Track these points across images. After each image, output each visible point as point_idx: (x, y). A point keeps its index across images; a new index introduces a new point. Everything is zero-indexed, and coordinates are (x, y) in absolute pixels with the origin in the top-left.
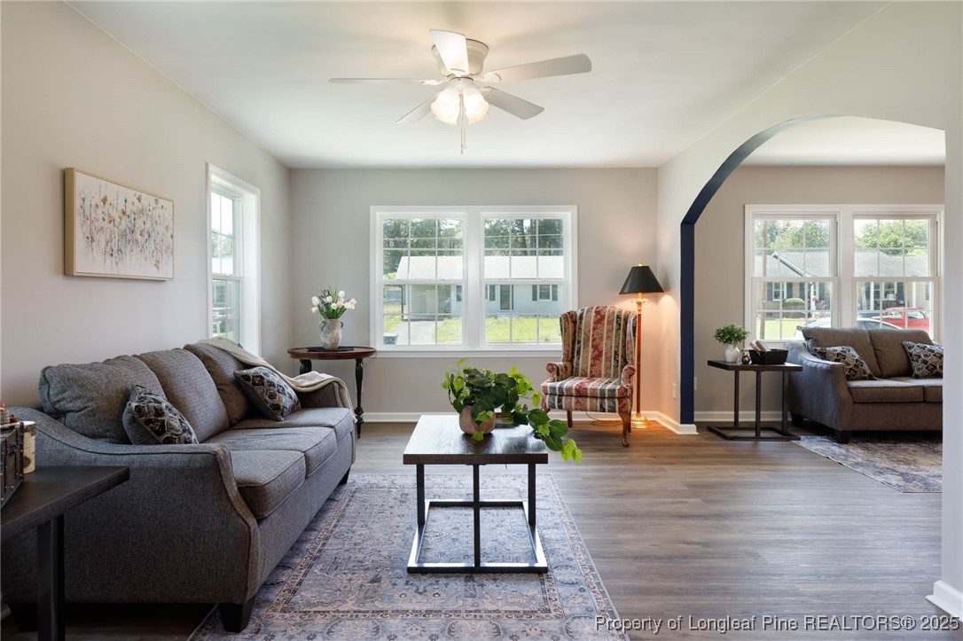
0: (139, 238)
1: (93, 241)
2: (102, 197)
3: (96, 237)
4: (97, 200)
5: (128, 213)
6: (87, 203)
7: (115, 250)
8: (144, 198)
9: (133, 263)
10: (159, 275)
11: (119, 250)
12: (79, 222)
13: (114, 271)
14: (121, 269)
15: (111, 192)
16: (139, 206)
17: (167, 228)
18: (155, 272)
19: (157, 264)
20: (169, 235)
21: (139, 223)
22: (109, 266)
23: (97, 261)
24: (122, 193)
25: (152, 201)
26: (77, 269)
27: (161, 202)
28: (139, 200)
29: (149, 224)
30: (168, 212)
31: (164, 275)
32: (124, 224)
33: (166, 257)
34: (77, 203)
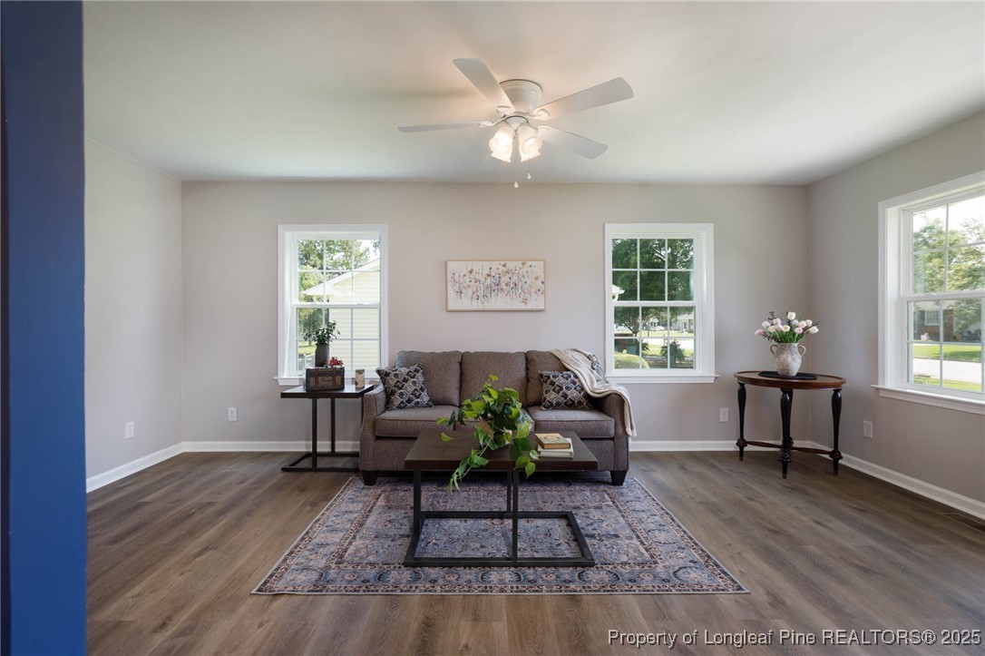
0: (505, 287)
1: (461, 293)
2: (469, 269)
3: (464, 291)
4: (465, 272)
5: (493, 274)
6: (457, 275)
7: (481, 296)
8: (508, 263)
9: (498, 302)
10: (529, 307)
11: (485, 296)
12: (450, 285)
13: (481, 307)
14: (488, 306)
15: (476, 266)
16: (505, 269)
17: (537, 278)
18: (522, 306)
19: (525, 301)
20: (539, 282)
21: (505, 279)
22: (476, 305)
23: (465, 303)
24: (487, 265)
25: (519, 264)
26: (450, 308)
27: (529, 263)
28: (504, 266)
29: (515, 278)
30: (538, 268)
31: (534, 308)
32: (489, 281)
33: (533, 295)
34: (449, 276)
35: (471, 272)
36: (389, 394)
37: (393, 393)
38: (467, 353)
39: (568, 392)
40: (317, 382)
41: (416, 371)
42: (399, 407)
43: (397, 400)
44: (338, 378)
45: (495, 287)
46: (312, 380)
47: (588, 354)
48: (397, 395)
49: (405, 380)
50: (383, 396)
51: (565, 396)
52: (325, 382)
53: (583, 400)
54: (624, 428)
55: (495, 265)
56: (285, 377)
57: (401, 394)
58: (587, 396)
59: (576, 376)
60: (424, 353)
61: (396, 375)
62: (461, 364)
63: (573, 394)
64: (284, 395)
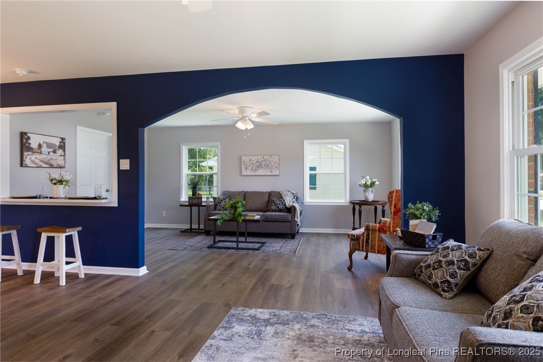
0: (263, 166)
3: (248, 168)
4: (248, 160)
5: (259, 161)
6: (245, 161)
7: (254, 169)
8: (265, 157)
9: (261, 172)
10: (272, 174)
11: (256, 170)
12: (243, 165)
13: (254, 174)
14: (257, 174)
15: (253, 158)
16: (263, 159)
17: (276, 162)
18: (270, 174)
19: (271, 172)
20: (277, 164)
21: (263, 163)
22: (252, 173)
23: (249, 173)
24: (257, 157)
25: (269, 157)
26: (243, 174)
27: (273, 157)
28: (263, 158)
29: (267, 163)
30: (276, 158)
31: (275, 174)
32: (257, 164)
33: (275, 170)
34: (242, 162)
35: (251, 160)
36: (216, 205)
37: (217, 205)
38: (248, 192)
39: (279, 206)
40: (192, 201)
41: (226, 198)
42: (219, 210)
43: (218, 207)
44: (200, 200)
45: (260, 166)
46: (191, 200)
47: (293, 192)
48: (218, 206)
49: (222, 201)
50: (214, 206)
51: (278, 207)
52: (195, 201)
53: (285, 209)
54: (295, 218)
55: (260, 157)
56: (183, 200)
57: (220, 206)
58: (286, 207)
59: (284, 200)
60: (232, 192)
61: (219, 199)
62: (244, 196)
63: (281, 206)
64: (181, 205)
